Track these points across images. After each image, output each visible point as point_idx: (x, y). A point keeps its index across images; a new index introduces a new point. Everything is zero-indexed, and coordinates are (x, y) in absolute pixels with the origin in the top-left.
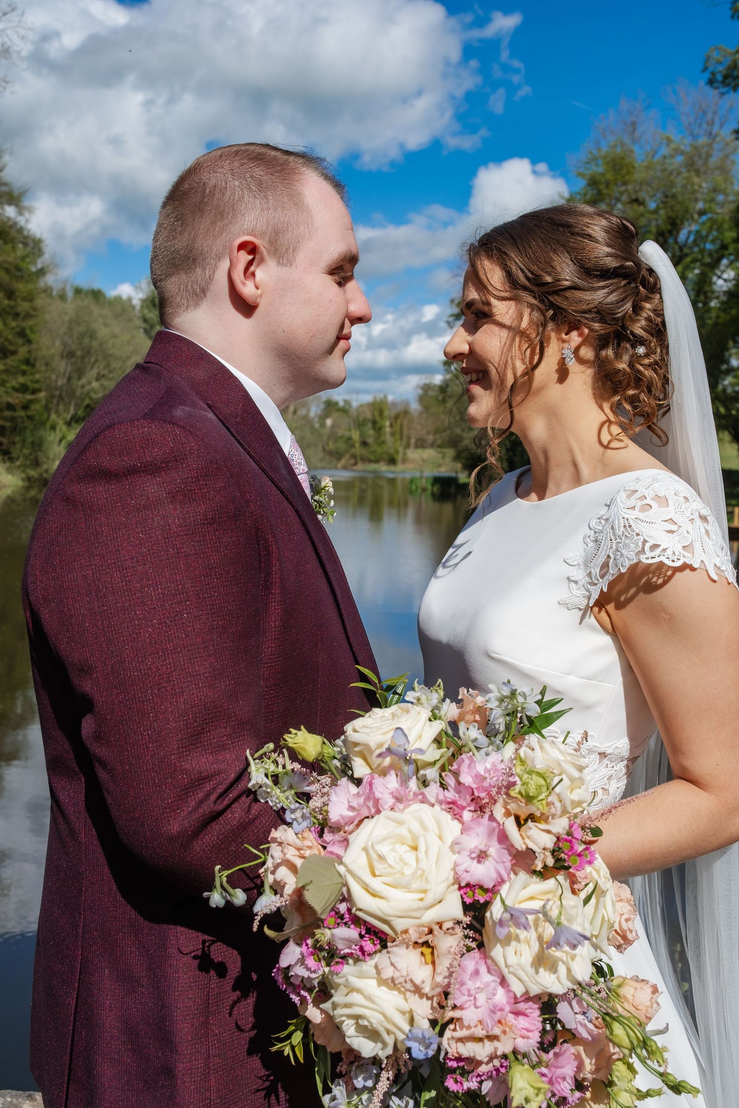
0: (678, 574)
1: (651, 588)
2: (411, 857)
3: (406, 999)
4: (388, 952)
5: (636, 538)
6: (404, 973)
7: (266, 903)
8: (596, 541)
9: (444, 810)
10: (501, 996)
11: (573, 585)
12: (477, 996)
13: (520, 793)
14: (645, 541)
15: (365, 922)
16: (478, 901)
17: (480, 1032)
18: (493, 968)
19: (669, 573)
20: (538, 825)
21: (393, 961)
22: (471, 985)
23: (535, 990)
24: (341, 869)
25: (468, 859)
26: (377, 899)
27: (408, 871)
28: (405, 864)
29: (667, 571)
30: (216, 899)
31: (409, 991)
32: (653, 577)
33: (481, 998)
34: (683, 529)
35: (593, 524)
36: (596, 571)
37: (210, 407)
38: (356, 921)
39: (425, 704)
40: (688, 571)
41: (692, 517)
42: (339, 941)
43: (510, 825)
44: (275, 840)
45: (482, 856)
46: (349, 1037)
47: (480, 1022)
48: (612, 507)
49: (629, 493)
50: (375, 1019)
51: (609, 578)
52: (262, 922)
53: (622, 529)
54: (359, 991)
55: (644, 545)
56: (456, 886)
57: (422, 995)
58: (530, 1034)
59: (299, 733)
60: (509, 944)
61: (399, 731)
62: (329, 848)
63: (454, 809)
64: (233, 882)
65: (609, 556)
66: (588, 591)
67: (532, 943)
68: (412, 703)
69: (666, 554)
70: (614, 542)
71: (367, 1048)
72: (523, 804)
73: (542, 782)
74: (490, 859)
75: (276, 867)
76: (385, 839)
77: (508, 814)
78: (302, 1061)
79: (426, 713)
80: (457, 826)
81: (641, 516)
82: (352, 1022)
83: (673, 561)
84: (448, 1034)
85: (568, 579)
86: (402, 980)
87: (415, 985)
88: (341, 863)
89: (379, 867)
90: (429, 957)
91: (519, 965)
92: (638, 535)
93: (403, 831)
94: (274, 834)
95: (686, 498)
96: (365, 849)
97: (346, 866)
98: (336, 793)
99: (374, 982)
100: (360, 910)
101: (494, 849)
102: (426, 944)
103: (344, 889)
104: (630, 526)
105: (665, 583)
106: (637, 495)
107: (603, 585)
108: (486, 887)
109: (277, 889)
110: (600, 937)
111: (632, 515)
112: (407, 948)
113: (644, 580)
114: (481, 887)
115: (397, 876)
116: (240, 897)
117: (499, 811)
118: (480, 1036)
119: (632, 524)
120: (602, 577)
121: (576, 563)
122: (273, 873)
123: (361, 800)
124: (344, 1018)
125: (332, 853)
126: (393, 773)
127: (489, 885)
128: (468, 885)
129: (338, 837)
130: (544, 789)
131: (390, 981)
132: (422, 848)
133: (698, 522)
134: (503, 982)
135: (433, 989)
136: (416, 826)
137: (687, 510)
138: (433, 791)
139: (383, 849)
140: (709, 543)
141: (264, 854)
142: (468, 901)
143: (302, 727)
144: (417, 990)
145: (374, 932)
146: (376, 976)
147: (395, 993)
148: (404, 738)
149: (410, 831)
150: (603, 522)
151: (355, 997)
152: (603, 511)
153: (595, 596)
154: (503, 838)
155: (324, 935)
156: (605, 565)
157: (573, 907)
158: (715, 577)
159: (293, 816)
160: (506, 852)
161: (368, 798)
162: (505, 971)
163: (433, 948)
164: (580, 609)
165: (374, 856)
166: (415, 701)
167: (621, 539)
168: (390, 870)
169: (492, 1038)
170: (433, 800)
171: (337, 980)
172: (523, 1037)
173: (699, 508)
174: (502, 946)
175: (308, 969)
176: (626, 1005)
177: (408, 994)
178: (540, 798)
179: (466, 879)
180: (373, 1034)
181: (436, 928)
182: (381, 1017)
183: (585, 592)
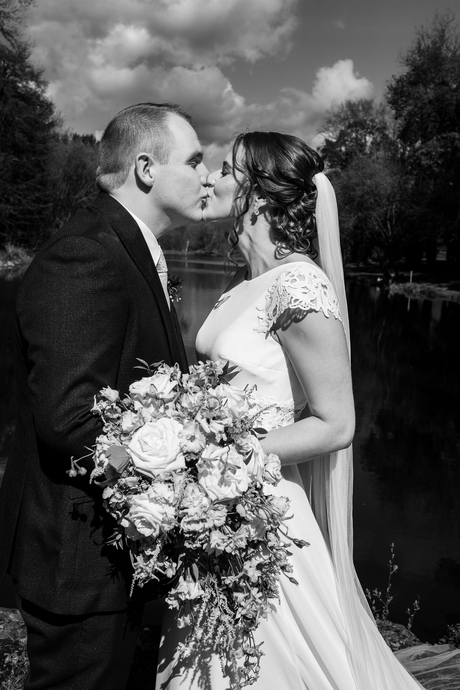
0: (309, 314)
1: (297, 321)
2: (160, 443)
3: (163, 508)
4: (152, 486)
5: (288, 296)
6: (160, 495)
7: (97, 471)
8: (271, 298)
9: (175, 419)
10: (205, 501)
11: (261, 320)
12: (194, 502)
13: (207, 407)
14: (292, 298)
15: (141, 474)
16: (193, 459)
17: (196, 518)
18: (202, 490)
19: (305, 313)
20: (216, 421)
21: (154, 489)
22: (190, 497)
23: (221, 497)
24: (128, 451)
25: (186, 440)
26: (145, 462)
27: (158, 448)
28: (157, 445)
29: (304, 312)
30: (72, 473)
31: (163, 503)
32: (297, 315)
33: (196, 503)
34: (312, 292)
35: (270, 289)
36: (271, 313)
37: (117, 234)
38: (138, 474)
39: (168, 373)
40: (314, 312)
41: (317, 286)
42: (129, 483)
43: (204, 423)
44: (98, 442)
45: (192, 438)
46: (139, 528)
47: (196, 513)
48: (278, 280)
49: (287, 273)
50: (148, 517)
51: (277, 316)
52: (93, 479)
53: (282, 291)
54: (140, 505)
55: (291, 299)
56: (182, 453)
57: (170, 505)
58: (221, 518)
59: (107, 389)
60: (207, 476)
61: (153, 386)
62: (123, 443)
63: (179, 419)
64: (81, 464)
65: (277, 305)
66: (268, 323)
67: (218, 476)
68: (162, 374)
69: (301, 304)
70: (279, 298)
71: (147, 532)
72: (208, 412)
73: (216, 401)
74: (197, 440)
75: (100, 454)
76: (147, 435)
77: (203, 418)
78: (122, 549)
79: (168, 377)
80: (181, 426)
81: (291, 285)
82: (139, 521)
83: (305, 307)
84: (182, 521)
85: (258, 317)
86: (159, 498)
87: (166, 500)
88: (128, 448)
89: (145, 447)
90: (172, 487)
91: (212, 486)
92: (289, 294)
93: (156, 431)
94: (97, 439)
95: (315, 276)
96: (139, 441)
97: (130, 449)
98: (125, 417)
99: (148, 501)
100: (138, 468)
101: (198, 435)
102: (170, 481)
103: (130, 460)
104: (286, 290)
105: (303, 318)
106: (290, 274)
107: (274, 320)
108: (195, 452)
109: (101, 464)
110: (258, 475)
111: (287, 284)
112: (161, 483)
113: (293, 317)
114: (194, 453)
115: (154, 451)
116: (83, 471)
117: (198, 417)
118: (197, 519)
119: (286, 289)
120: (274, 316)
121: (261, 309)
122: (99, 457)
123: (138, 419)
124: (135, 519)
125: (125, 445)
126: (152, 405)
127: (197, 451)
128: (187, 453)
129: (127, 438)
130: (218, 404)
131: (154, 499)
132: (165, 437)
133: (320, 288)
134: (207, 495)
135: (174, 501)
136: (162, 428)
137: (314, 282)
138: (170, 412)
139: (147, 439)
140: (325, 299)
141: (94, 450)
142: (188, 460)
143: (108, 386)
144: (167, 502)
145: (146, 478)
146: (148, 498)
147: (158, 505)
148: (155, 389)
149: (159, 430)
150: (274, 288)
151: (139, 509)
152: (274, 283)
153: (271, 325)
154: (202, 429)
155: (122, 481)
156: (275, 310)
157: (237, 459)
158: (328, 316)
159: (107, 429)
160: (203, 435)
161: (140, 418)
162: (206, 489)
163: (173, 483)
164: (265, 333)
165: (142, 442)
166: (163, 372)
167: (282, 296)
168: (150, 448)
169: (203, 520)
170: (170, 416)
171: (130, 502)
172: (218, 520)
173: (321, 281)
174: (204, 477)
175: (117, 499)
176: (274, 508)
177: (163, 505)
178: (216, 408)
179: (185, 449)
180: (148, 525)
181: (173, 473)
182: (151, 516)
183: (266, 324)
